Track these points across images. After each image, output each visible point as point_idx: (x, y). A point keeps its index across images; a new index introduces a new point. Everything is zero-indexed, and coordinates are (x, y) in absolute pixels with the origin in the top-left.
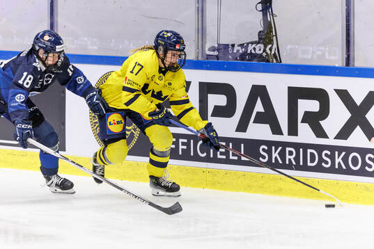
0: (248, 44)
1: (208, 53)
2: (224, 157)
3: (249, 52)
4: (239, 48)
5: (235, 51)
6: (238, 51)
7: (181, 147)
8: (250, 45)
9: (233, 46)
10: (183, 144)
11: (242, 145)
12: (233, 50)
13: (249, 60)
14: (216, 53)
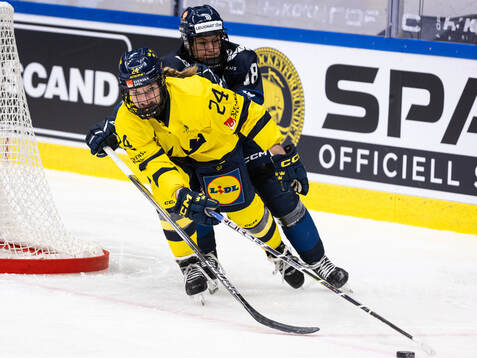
0: (465, 18)
1: (406, 28)
2: (422, 179)
3: (465, 30)
4: (452, 24)
5: (445, 28)
6: (450, 28)
7: (360, 161)
8: (468, 20)
9: (443, 20)
10: (363, 157)
11: (450, 163)
12: (442, 25)
13: (465, 41)
14: (416, 29)
